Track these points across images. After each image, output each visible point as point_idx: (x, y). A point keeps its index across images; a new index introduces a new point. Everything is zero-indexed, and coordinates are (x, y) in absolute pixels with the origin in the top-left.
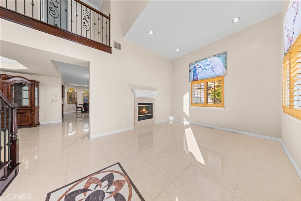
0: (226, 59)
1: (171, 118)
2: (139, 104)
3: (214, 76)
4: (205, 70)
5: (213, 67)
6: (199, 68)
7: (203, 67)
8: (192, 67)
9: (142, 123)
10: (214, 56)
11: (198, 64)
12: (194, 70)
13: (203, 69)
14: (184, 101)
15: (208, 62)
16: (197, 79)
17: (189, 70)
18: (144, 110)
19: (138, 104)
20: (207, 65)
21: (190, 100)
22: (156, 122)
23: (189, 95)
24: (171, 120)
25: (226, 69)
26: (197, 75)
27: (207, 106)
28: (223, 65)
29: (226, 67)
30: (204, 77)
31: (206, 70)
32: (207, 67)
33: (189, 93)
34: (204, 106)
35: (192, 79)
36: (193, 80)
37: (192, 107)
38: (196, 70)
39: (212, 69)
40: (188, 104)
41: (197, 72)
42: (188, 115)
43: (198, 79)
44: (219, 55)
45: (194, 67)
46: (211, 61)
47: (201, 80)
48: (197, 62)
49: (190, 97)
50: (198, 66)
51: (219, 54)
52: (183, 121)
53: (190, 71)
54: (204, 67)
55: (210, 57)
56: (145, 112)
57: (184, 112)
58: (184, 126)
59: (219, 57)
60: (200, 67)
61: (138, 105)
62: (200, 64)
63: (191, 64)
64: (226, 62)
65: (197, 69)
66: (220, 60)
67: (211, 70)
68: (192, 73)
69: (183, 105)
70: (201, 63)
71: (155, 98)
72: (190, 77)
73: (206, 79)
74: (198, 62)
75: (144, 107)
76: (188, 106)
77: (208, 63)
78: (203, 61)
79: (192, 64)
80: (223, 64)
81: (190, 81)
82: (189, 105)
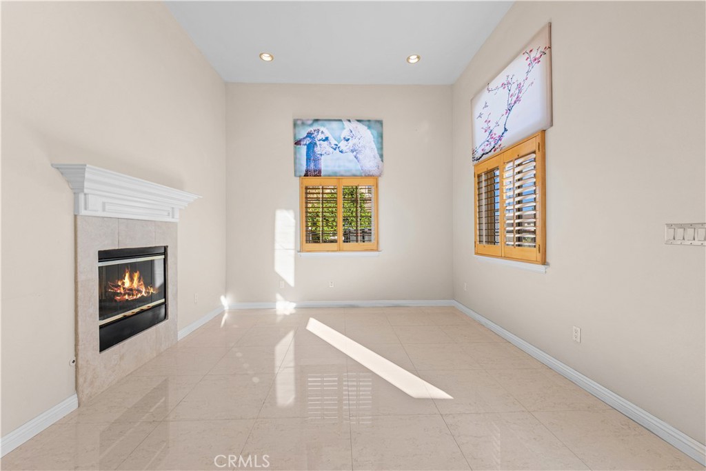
0: (381, 136)
1: (226, 302)
2: (104, 255)
3: (358, 173)
4: (337, 149)
5: (357, 148)
6: (324, 141)
7: (333, 142)
8: (302, 133)
9: (121, 358)
10: (359, 121)
11: (322, 129)
12: (308, 141)
13: (334, 147)
14: (278, 237)
15: (345, 130)
16: (318, 173)
17: (295, 138)
18: (132, 279)
19: (101, 253)
20: (342, 137)
21: (296, 232)
22: (179, 333)
23: (295, 219)
24: (226, 308)
25: (382, 161)
26: (316, 160)
27: (343, 251)
28: (376, 149)
29: (381, 156)
30: (337, 169)
31: (341, 152)
32: (343, 145)
33: (295, 213)
34: (336, 249)
35: (304, 168)
36: (307, 171)
37: (303, 254)
38: (316, 144)
39: (355, 153)
40: (292, 246)
41: (318, 150)
42: (291, 282)
43: (320, 172)
44: (368, 123)
45: (309, 135)
46: (351, 132)
47: (329, 176)
48: (317, 120)
49: (296, 224)
50: (320, 136)
51: (369, 121)
52: (275, 302)
53: (297, 143)
54: (337, 143)
55: (349, 121)
56: (140, 291)
57: (277, 273)
58: (279, 319)
59: (369, 127)
60: (327, 139)
61: (101, 260)
62: (325, 130)
63: (299, 122)
64: (382, 143)
65: (318, 143)
66: (371, 135)
67: (351, 156)
68: (303, 149)
69: (273, 250)
70: (327, 129)
71: (175, 224)
72: (297, 161)
73: (342, 176)
74: (320, 122)
75: (133, 268)
76: (292, 252)
77: (345, 134)
78: (335, 125)
79: (303, 124)
80: (378, 149)
81: (298, 174)
82: (295, 249)
